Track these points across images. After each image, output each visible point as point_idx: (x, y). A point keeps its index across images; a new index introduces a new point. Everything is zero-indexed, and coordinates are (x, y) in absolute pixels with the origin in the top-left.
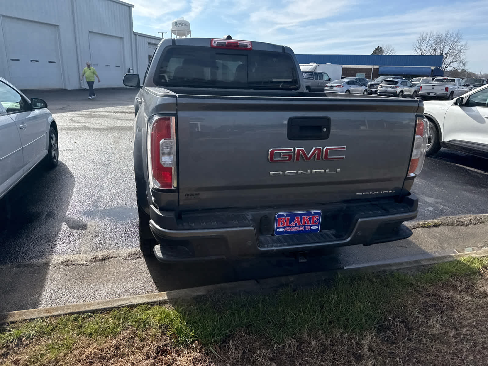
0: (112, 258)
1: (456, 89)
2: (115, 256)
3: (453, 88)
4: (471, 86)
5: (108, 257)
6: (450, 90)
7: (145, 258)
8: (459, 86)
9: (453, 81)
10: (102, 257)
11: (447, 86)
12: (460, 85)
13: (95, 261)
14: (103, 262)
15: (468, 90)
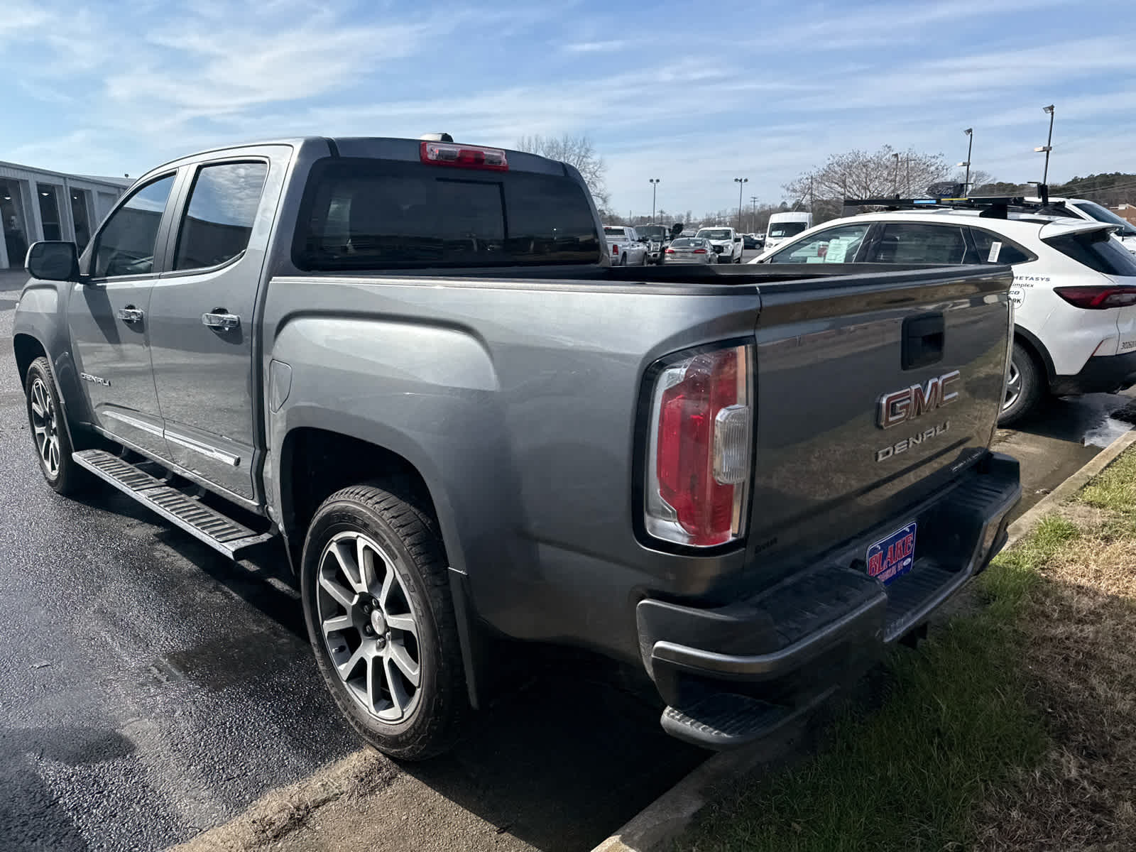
0: (318, 807)
1: (628, 248)
2: (320, 797)
3: (623, 246)
4: (650, 241)
5: (303, 807)
6: (621, 252)
7: (408, 772)
8: (632, 242)
9: (621, 232)
10: (285, 815)
11: (615, 243)
12: (633, 240)
13: (276, 837)
14: (304, 829)
15: (645, 248)
